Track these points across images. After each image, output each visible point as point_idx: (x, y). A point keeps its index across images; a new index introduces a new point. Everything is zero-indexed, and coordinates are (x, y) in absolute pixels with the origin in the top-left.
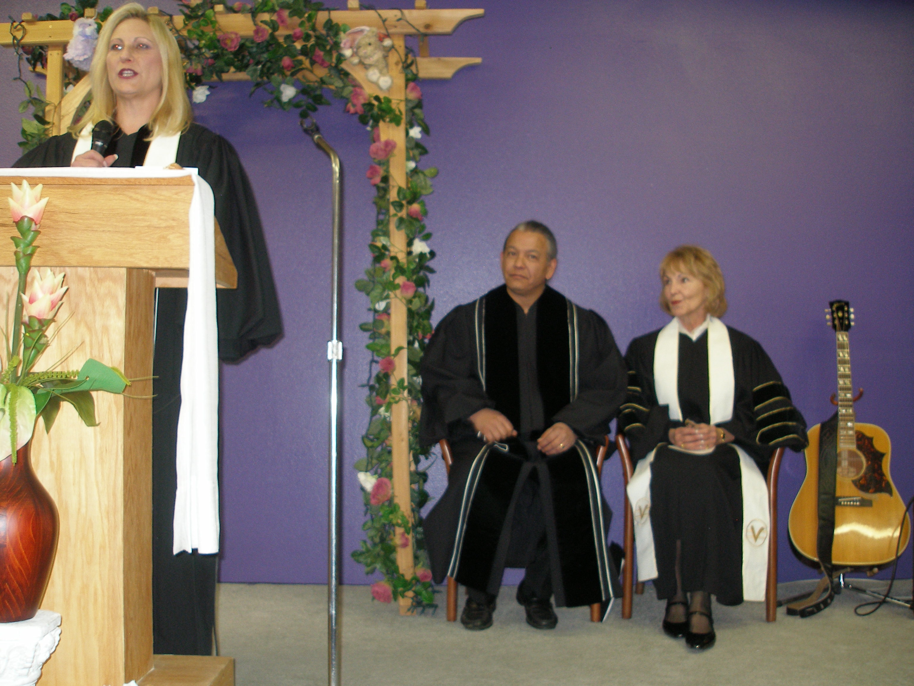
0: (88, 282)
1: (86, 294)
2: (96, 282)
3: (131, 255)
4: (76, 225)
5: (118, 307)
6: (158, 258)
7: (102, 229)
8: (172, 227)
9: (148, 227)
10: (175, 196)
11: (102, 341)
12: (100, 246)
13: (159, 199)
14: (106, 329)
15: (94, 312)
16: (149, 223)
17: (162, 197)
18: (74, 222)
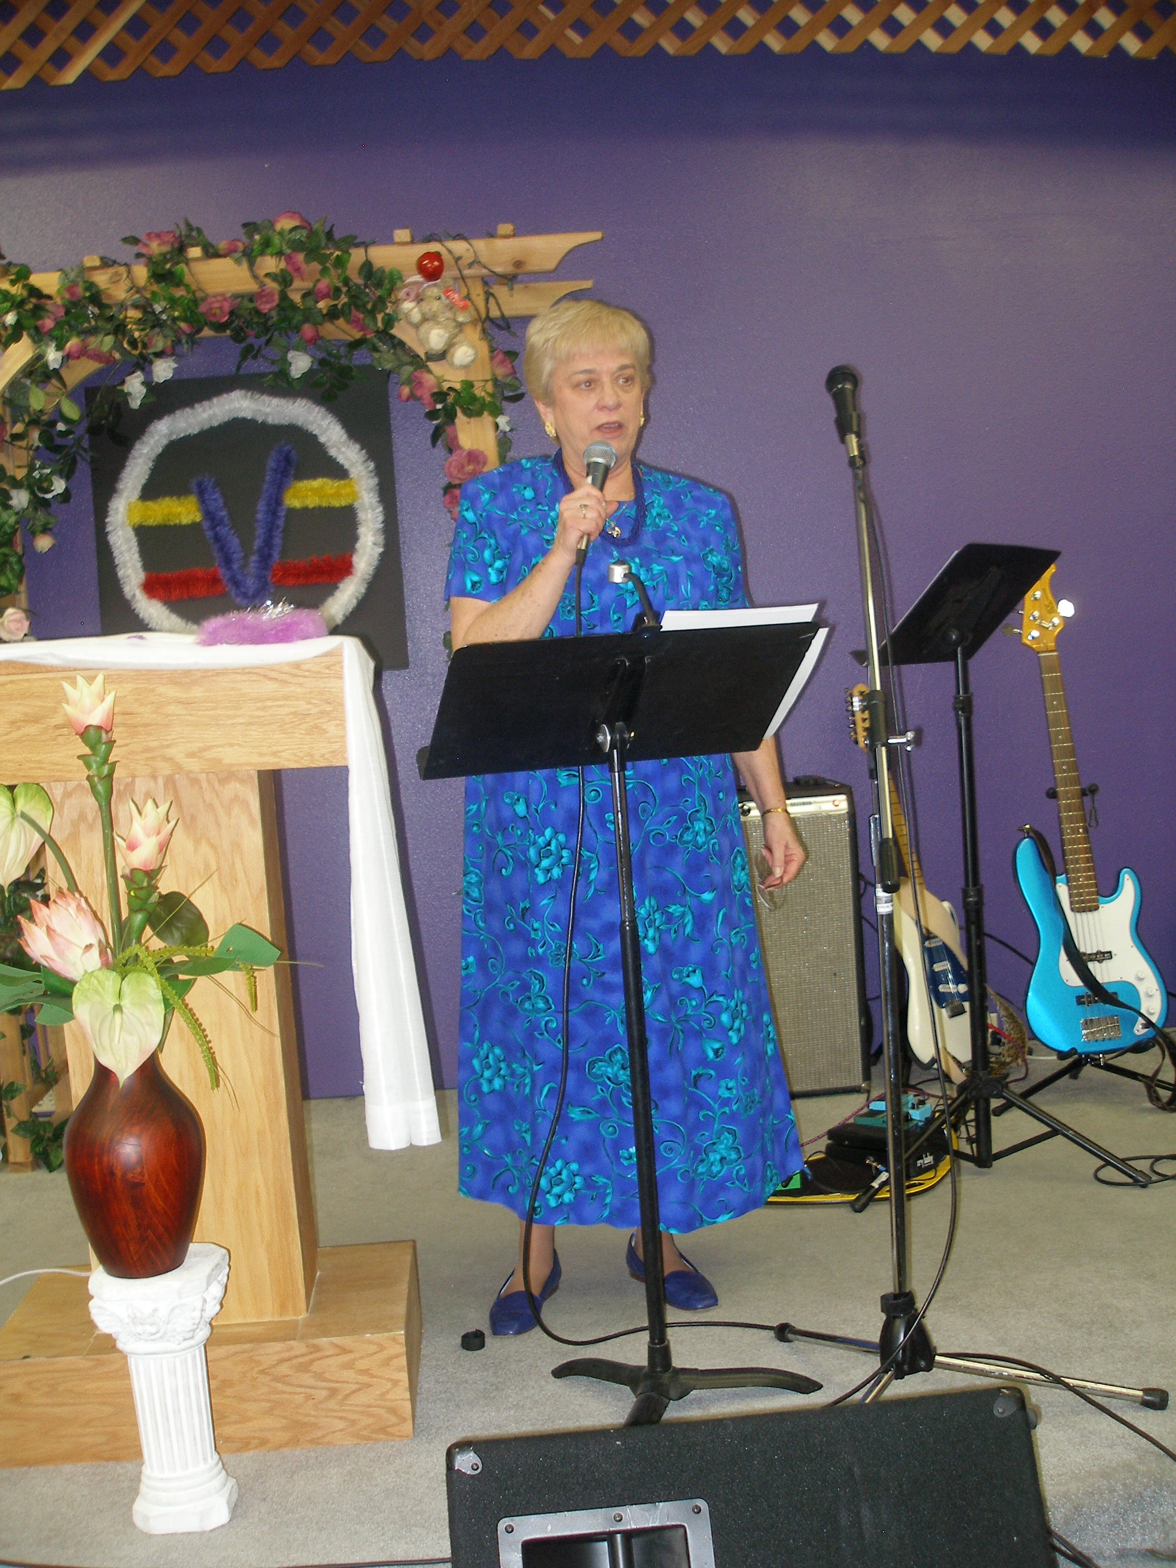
0: (205, 785)
1: (204, 801)
2: (217, 785)
3: (274, 754)
4: (193, 718)
5: (250, 815)
6: (312, 756)
7: (230, 722)
8: (328, 713)
9: (295, 714)
10: (327, 671)
11: (233, 863)
12: (231, 745)
13: (305, 677)
14: (236, 846)
15: (218, 824)
16: (294, 710)
17: (307, 674)
18: (191, 715)
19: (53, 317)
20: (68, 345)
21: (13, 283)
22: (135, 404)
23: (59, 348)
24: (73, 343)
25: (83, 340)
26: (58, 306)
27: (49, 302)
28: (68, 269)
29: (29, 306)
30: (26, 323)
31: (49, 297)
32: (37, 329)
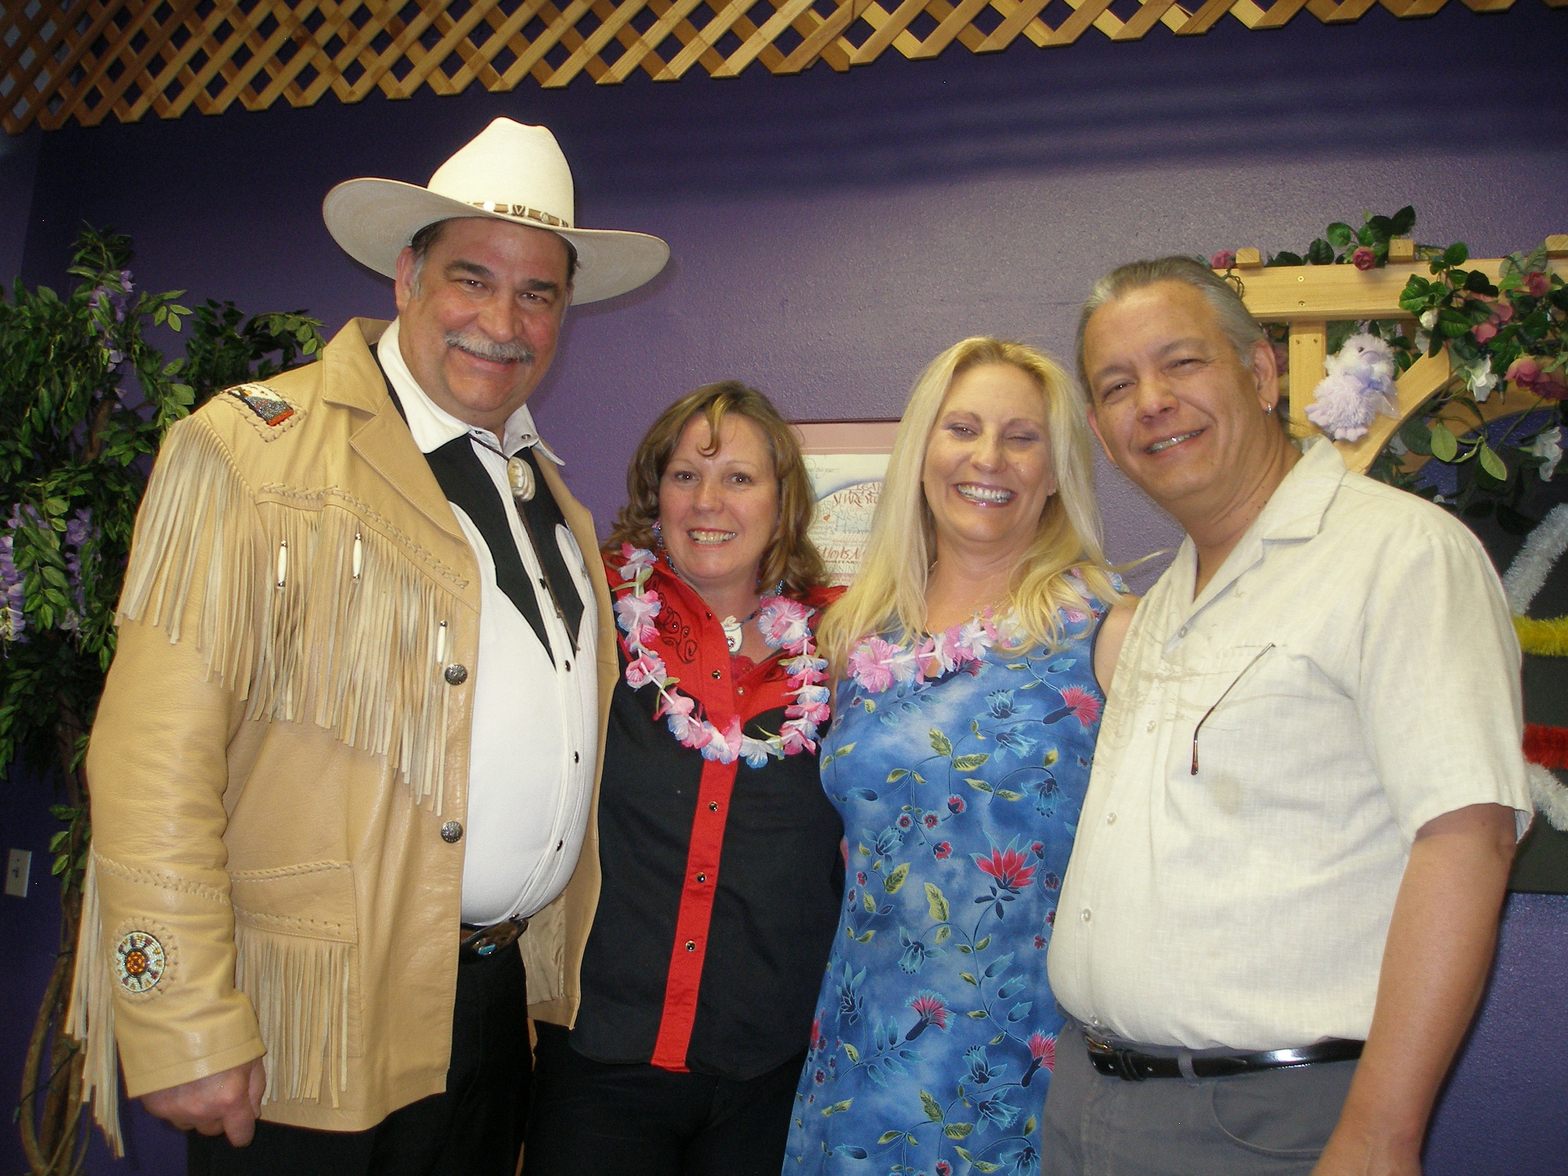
19: (1496, 322)
20: (1514, 365)
21: (1434, 270)
22: (1546, 474)
23: (1499, 369)
24: (1522, 362)
25: (1534, 359)
26: (1502, 307)
27: (1488, 300)
28: (1517, 255)
29: (1457, 303)
30: (1449, 326)
31: (1493, 291)
32: (1469, 338)
